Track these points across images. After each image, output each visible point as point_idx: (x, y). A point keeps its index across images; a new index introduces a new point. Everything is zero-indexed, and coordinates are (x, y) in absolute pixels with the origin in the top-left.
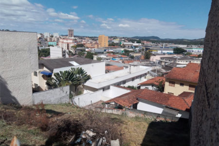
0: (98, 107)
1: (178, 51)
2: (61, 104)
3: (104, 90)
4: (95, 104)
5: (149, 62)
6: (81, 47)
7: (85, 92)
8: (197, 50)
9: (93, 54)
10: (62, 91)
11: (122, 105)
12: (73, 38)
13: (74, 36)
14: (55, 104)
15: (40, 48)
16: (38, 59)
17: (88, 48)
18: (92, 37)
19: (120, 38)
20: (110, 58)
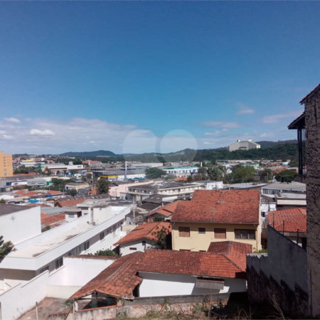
1: (153, 174)
5: (109, 199)
8: (181, 170)
19: (37, 157)
20: (24, 199)
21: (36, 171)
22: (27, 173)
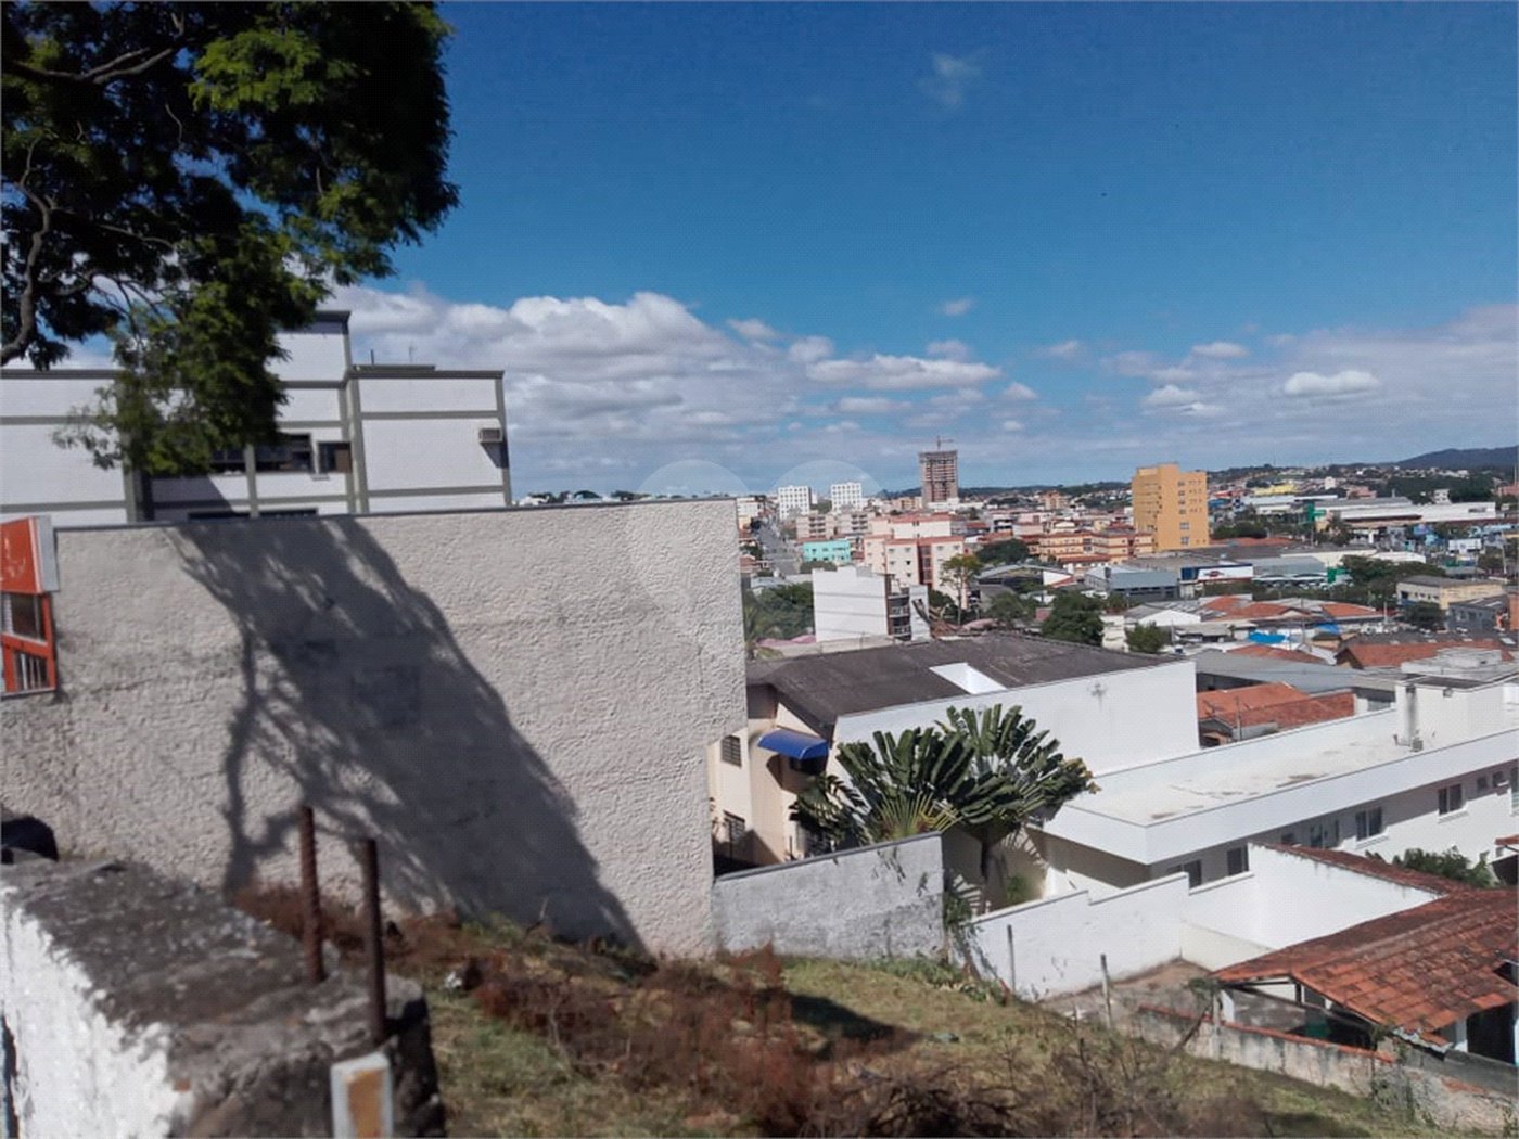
0: (1159, 1013)
2: (888, 964)
3: (1196, 879)
4: (1132, 979)
6: (1012, 560)
7: (1055, 882)
9: (1095, 605)
10: (892, 874)
11: (1359, 1008)
12: (953, 504)
13: (964, 494)
14: (849, 962)
15: (758, 586)
16: (743, 655)
17: (1057, 564)
18: (1088, 488)
19: (1308, 476)
20: (1233, 628)
21: (1296, 527)
22: (1260, 535)
